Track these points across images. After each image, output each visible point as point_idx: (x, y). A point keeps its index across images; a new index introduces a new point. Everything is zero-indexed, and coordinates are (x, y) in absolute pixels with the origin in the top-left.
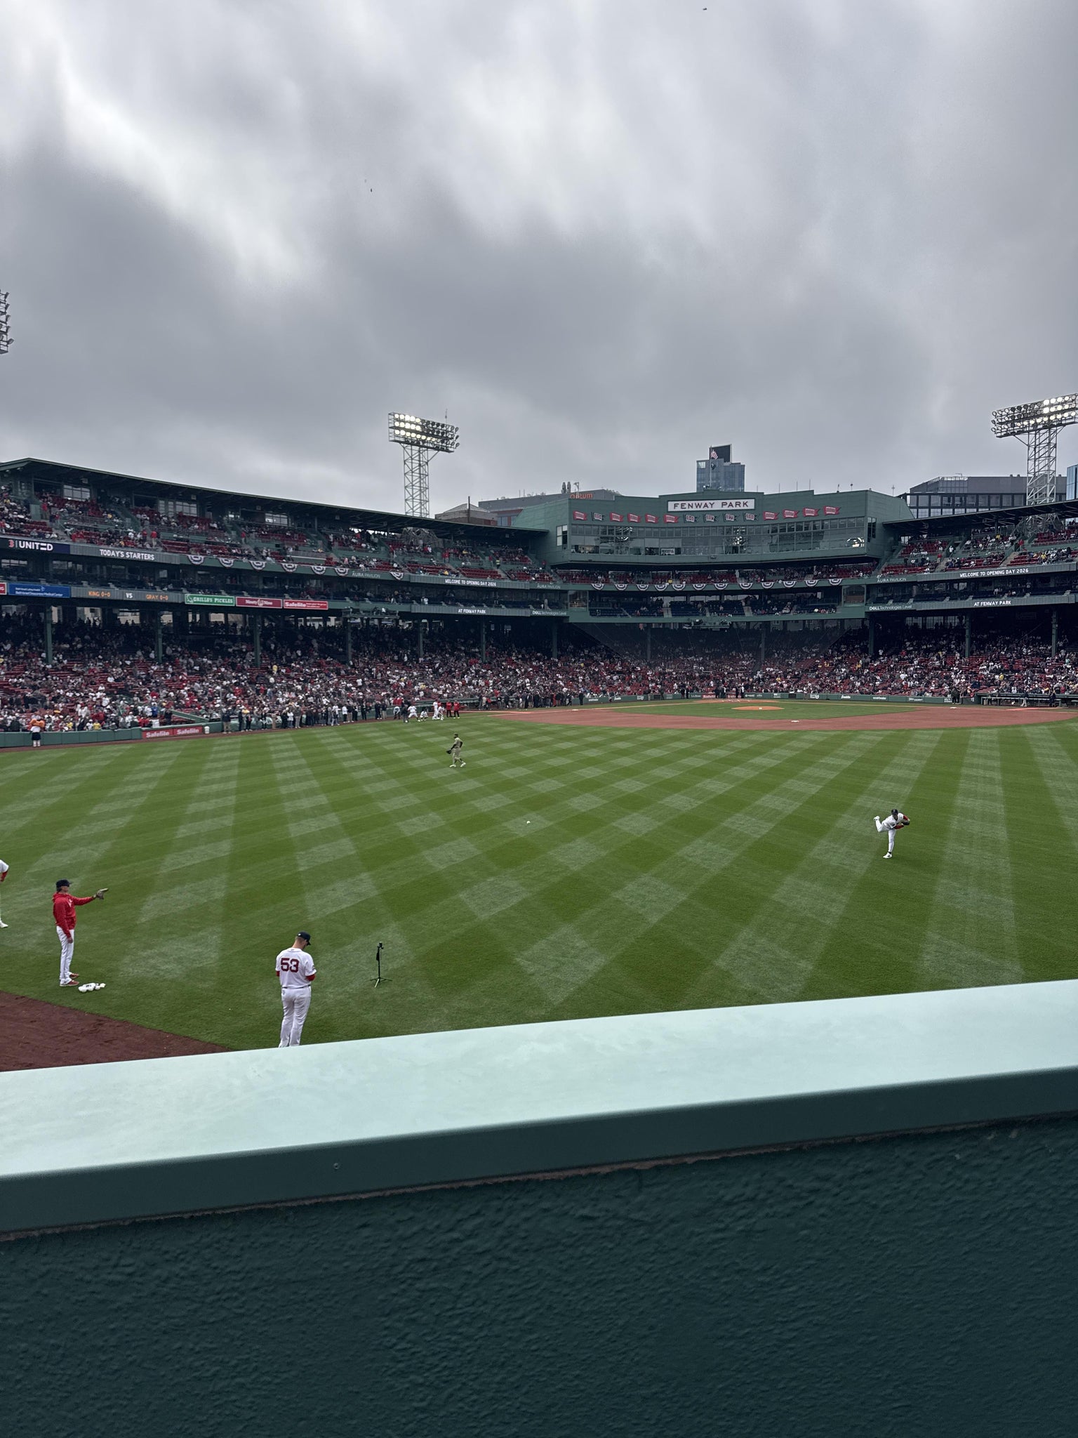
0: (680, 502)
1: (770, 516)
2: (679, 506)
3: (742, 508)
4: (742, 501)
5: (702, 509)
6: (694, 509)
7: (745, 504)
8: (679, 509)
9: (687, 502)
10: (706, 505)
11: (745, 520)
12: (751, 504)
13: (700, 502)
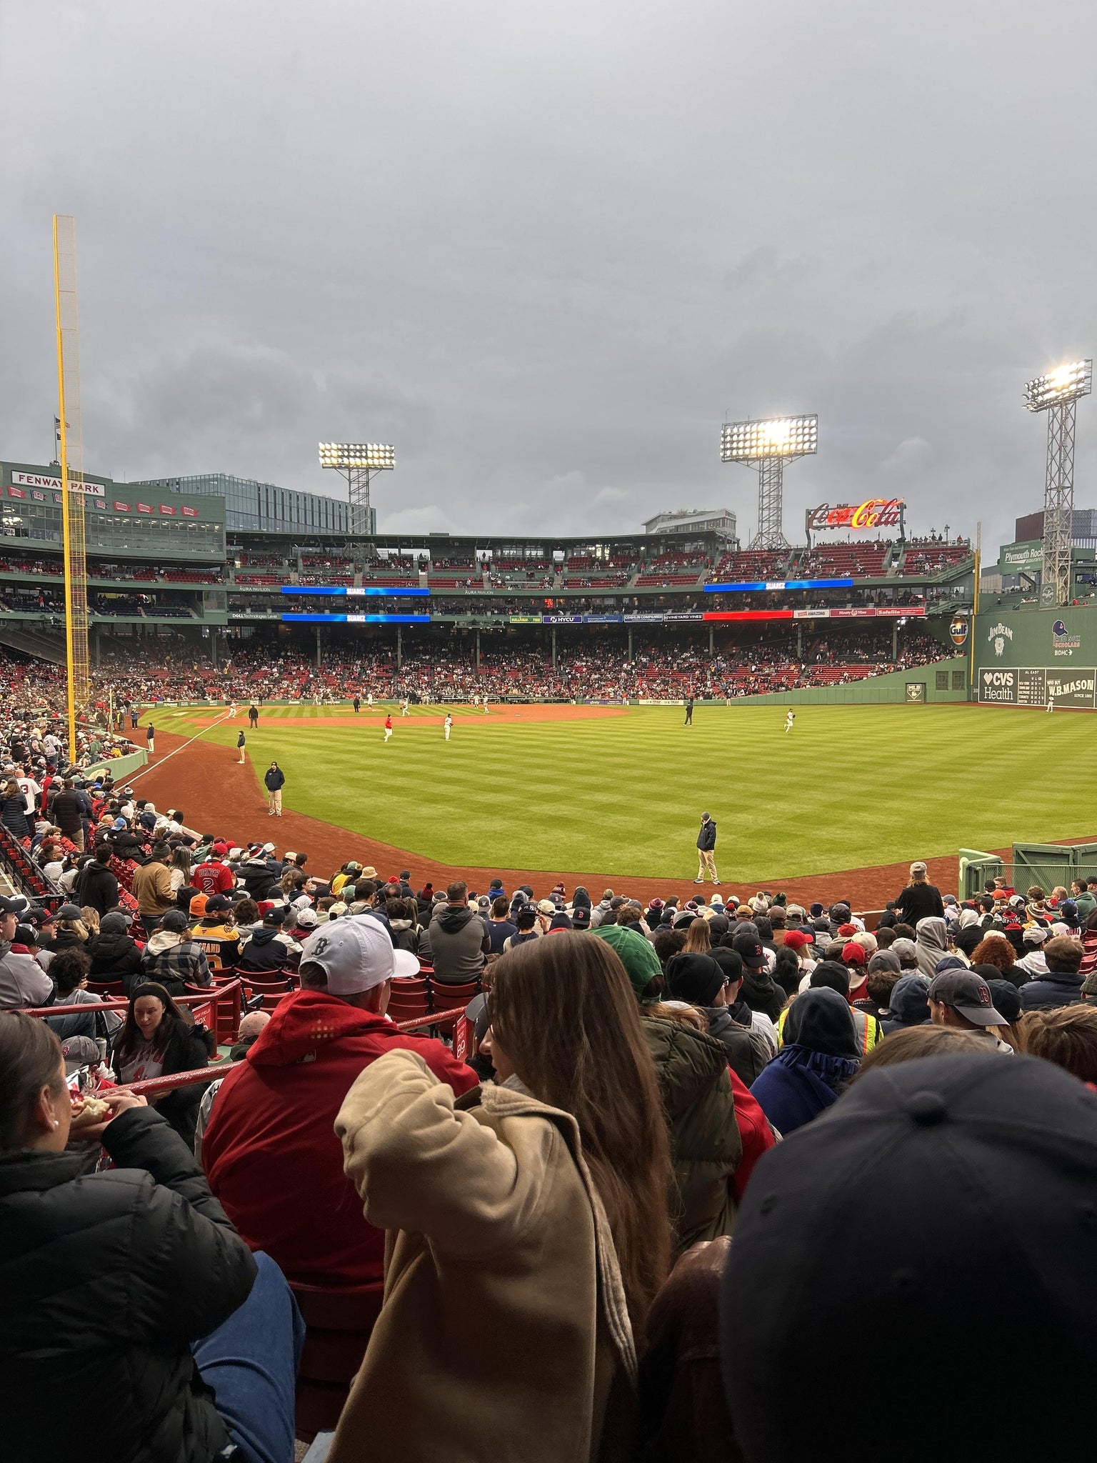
0: (27, 475)
1: (122, 507)
2: (25, 478)
3: (92, 493)
4: (92, 485)
5: (50, 487)
6: (42, 485)
7: (95, 489)
8: (24, 482)
9: (34, 476)
10: (55, 483)
11: (96, 507)
12: (101, 491)
13: (48, 478)
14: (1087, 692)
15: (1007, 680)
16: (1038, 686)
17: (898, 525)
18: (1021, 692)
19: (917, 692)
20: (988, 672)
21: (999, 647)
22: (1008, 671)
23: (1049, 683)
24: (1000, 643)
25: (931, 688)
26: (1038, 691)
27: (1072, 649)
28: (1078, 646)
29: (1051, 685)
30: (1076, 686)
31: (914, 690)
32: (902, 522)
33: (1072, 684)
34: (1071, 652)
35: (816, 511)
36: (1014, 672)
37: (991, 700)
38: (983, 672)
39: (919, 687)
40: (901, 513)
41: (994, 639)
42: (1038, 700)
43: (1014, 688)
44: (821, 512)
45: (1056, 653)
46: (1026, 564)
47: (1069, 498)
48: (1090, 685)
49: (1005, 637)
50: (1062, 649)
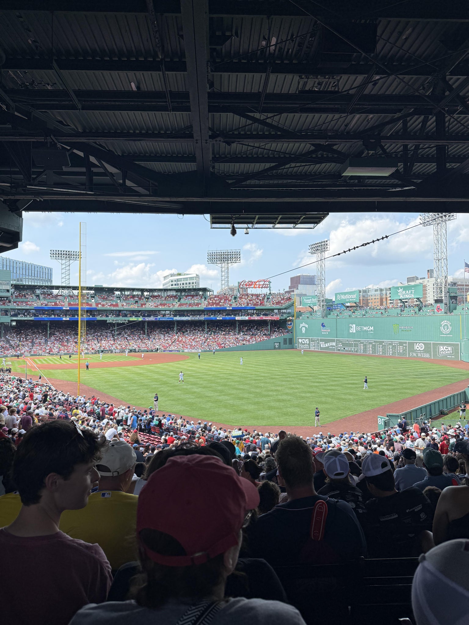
14: (333, 346)
15: (307, 342)
17: (269, 288)
18: (311, 346)
19: (278, 345)
20: (300, 338)
22: (307, 339)
24: (304, 329)
25: (282, 344)
26: (317, 345)
27: (328, 332)
28: (330, 331)
31: (277, 345)
32: (270, 287)
33: (328, 343)
34: (327, 333)
35: (241, 282)
36: (309, 339)
38: (298, 339)
39: (278, 344)
40: (270, 284)
41: (302, 327)
42: (317, 348)
43: (309, 344)
44: (243, 283)
45: (323, 333)
46: (311, 303)
47: (324, 283)
48: (334, 344)
49: (305, 327)
50: (324, 332)
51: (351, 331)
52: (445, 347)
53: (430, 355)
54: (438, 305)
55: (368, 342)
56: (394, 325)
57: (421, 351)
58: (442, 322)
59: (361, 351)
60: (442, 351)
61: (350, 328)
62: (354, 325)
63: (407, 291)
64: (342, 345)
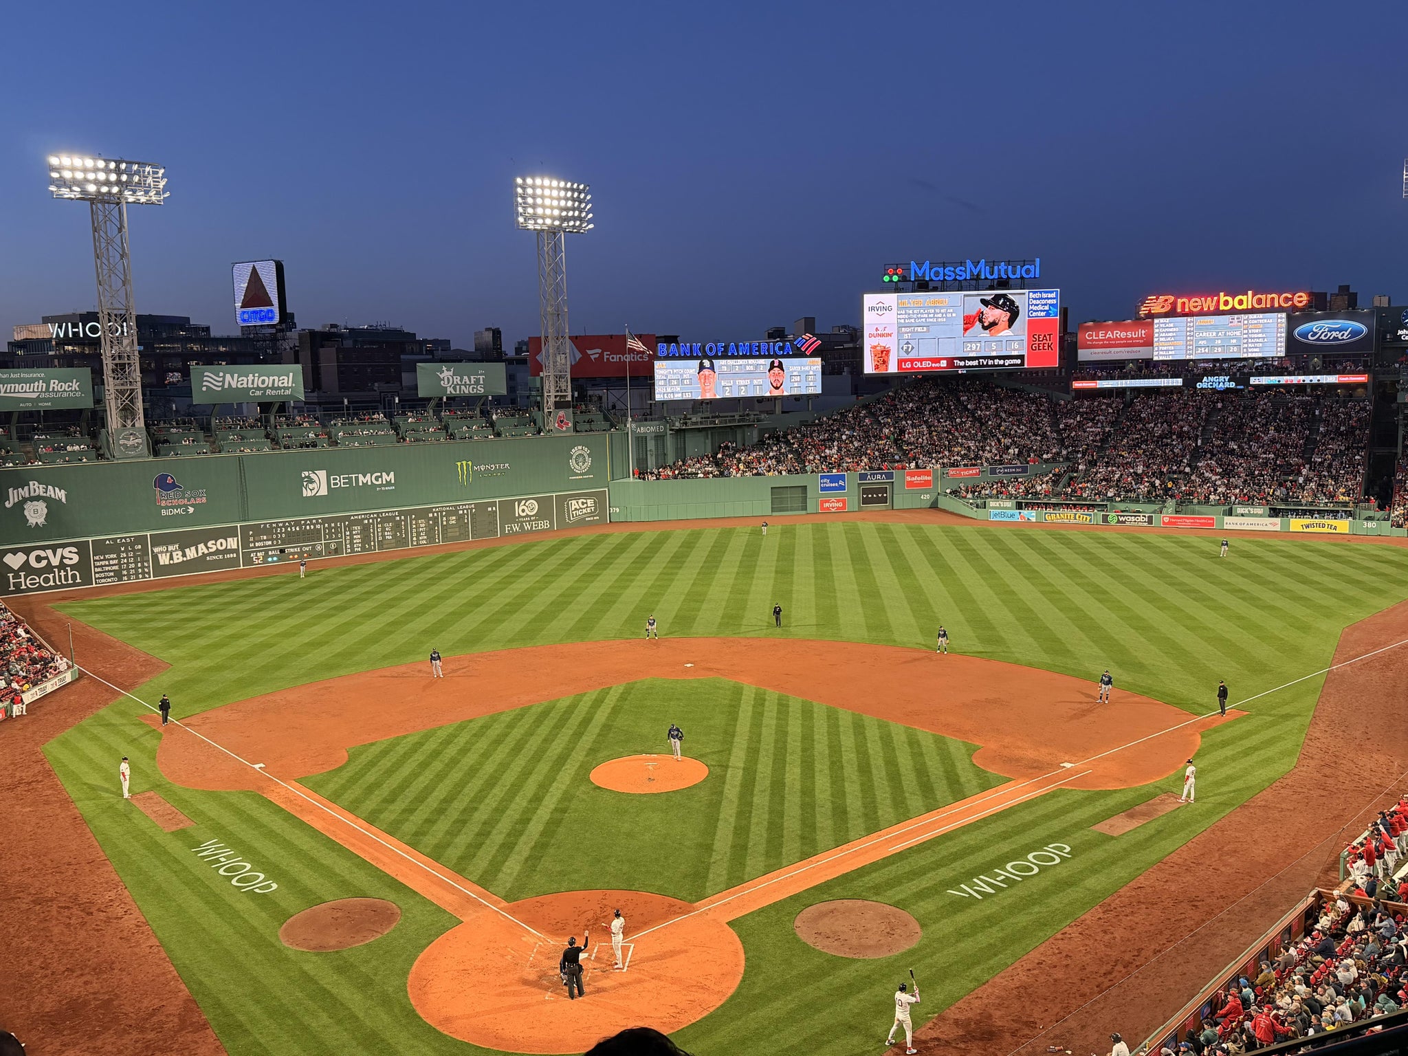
14: (227, 551)
15: (63, 557)
16: (135, 557)
18: (99, 570)
20: (14, 552)
21: (36, 514)
22: (64, 546)
23: (156, 550)
24: (37, 509)
26: (136, 562)
27: (193, 505)
28: (204, 500)
29: (162, 552)
30: (208, 548)
33: (201, 546)
34: (191, 510)
36: (79, 545)
37: (29, 590)
41: (20, 505)
42: (137, 574)
43: (83, 567)
45: (164, 512)
48: (232, 543)
49: (47, 500)
50: (173, 507)
51: (306, 493)
52: (580, 501)
53: (552, 523)
54: (561, 413)
55: (378, 517)
56: (459, 464)
57: (530, 516)
58: (573, 450)
59: (352, 548)
60: (576, 509)
61: (299, 483)
62: (322, 474)
63: (466, 377)
64: (270, 543)
